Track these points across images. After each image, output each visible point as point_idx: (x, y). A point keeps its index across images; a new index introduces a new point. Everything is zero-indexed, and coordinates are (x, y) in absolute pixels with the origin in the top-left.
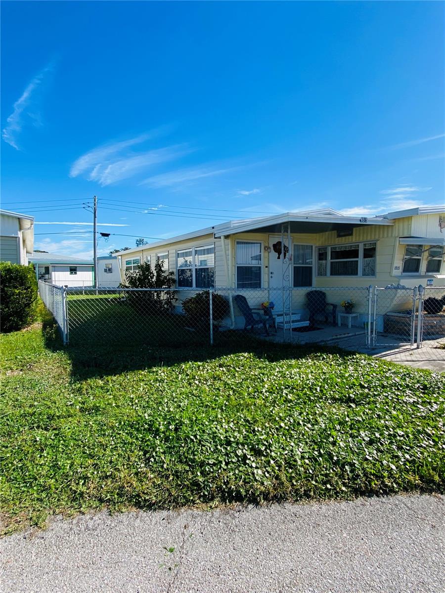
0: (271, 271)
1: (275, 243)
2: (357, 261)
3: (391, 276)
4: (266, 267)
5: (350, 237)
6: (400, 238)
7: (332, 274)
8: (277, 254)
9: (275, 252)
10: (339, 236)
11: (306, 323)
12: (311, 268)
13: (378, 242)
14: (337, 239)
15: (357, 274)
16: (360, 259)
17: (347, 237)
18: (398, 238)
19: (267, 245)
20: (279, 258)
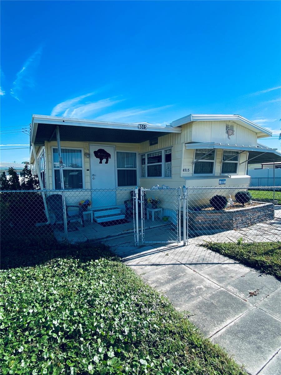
0: (93, 173)
1: (97, 150)
2: (161, 165)
3: (180, 177)
4: (88, 170)
5: (157, 145)
6: (186, 144)
7: (149, 176)
8: (98, 160)
9: (97, 158)
10: (151, 144)
11: (122, 217)
12: (135, 171)
13: (172, 148)
14: (150, 147)
15: (161, 176)
16: (163, 163)
17: (155, 145)
18: (184, 144)
19: (88, 152)
20: (101, 162)
